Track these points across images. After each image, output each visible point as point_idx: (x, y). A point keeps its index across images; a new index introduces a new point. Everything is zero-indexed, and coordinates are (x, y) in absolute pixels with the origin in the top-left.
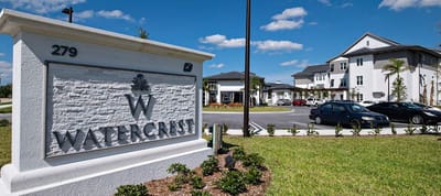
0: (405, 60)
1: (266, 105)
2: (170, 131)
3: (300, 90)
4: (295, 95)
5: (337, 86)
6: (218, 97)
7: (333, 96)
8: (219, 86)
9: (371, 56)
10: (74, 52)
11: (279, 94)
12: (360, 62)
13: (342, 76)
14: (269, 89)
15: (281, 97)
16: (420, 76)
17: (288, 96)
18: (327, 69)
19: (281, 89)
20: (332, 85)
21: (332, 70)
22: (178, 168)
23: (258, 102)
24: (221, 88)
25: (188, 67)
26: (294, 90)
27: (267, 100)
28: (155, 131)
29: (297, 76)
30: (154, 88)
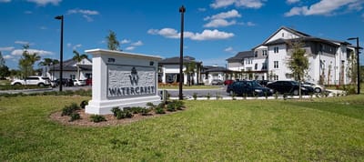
0: (309, 49)
1: (203, 84)
2: (145, 91)
3: (231, 72)
4: (227, 77)
5: (259, 69)
6: (164, 78)
7: (257, 77)
8: (164, 69)
9: (285, 46)
10: (114, 60)
11: (214, 75)
12: (276, 50)
13: (263, 61)
14: (206, 71)
15: (216, 78)
16: (321, 61)
17: (221, 77)
18: (252, 55)
19: (216, 71)
20: (256, 68)
21: (256, 56)
22: (150, 104)
23: (196, 81)
24: (166, 71)
25: (152, 64)
26: (226, 72)
27: (204, 80)
28: (139, 91)
29: (230, 61)
30: (139, 73)
